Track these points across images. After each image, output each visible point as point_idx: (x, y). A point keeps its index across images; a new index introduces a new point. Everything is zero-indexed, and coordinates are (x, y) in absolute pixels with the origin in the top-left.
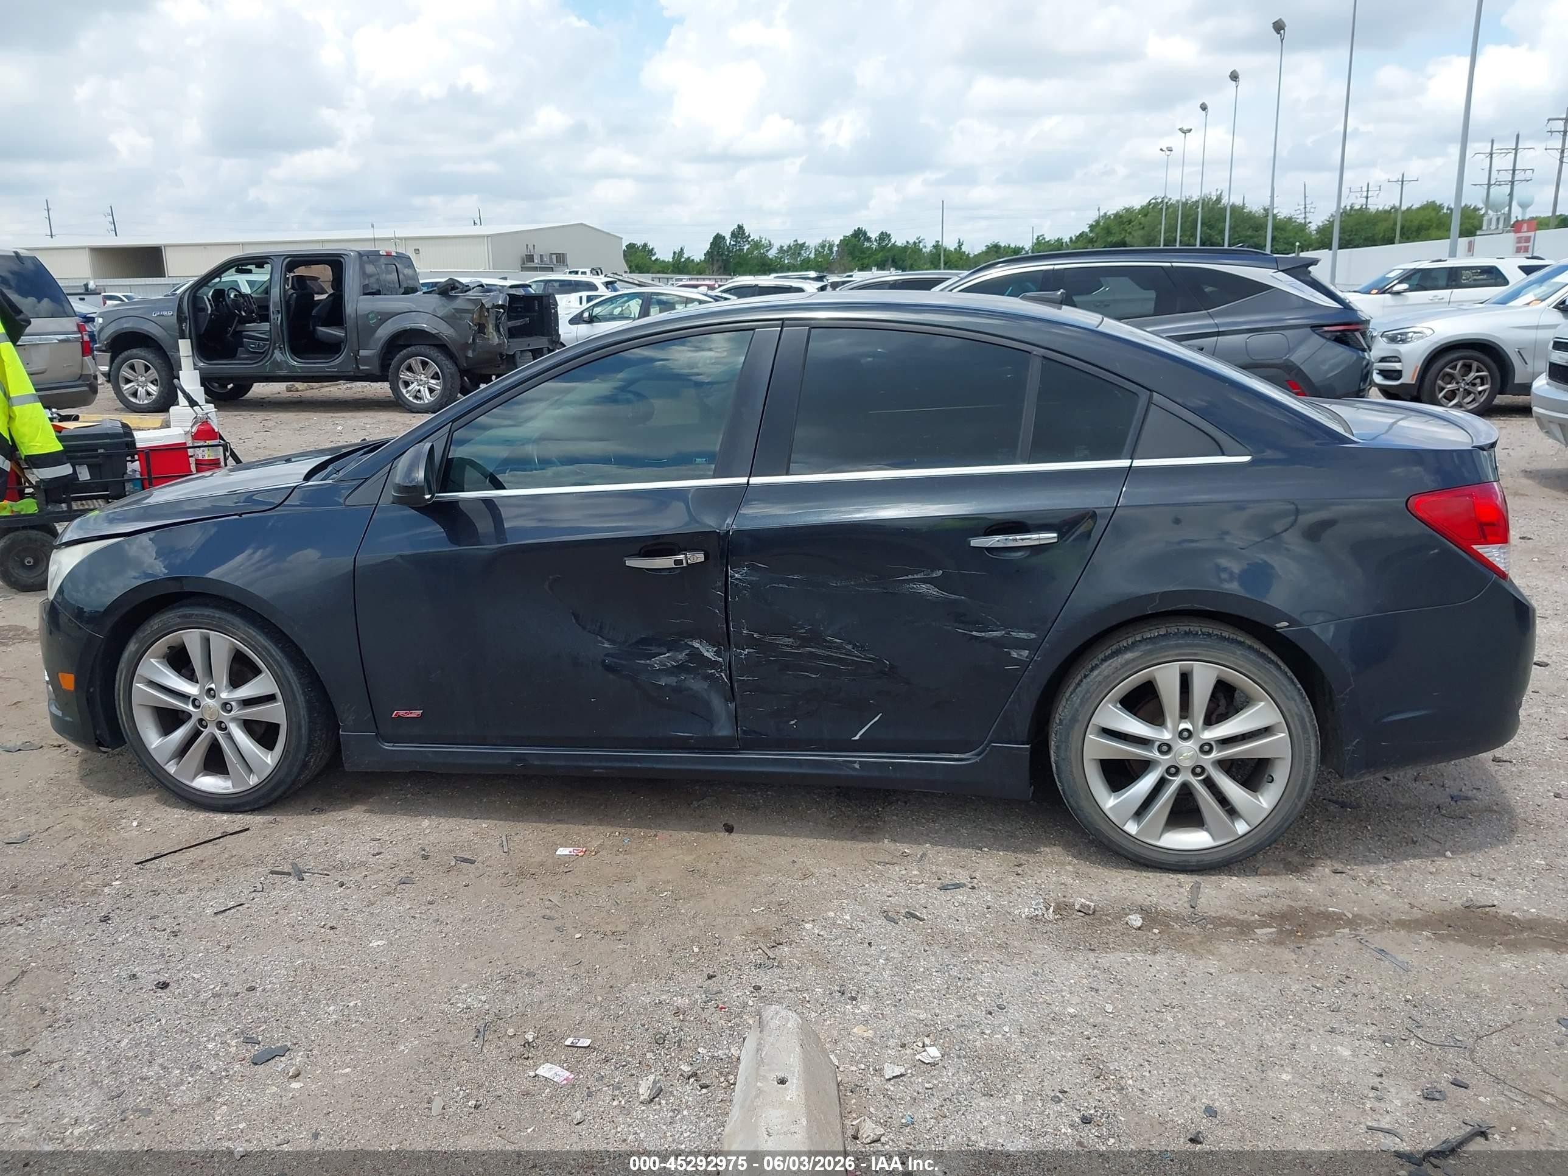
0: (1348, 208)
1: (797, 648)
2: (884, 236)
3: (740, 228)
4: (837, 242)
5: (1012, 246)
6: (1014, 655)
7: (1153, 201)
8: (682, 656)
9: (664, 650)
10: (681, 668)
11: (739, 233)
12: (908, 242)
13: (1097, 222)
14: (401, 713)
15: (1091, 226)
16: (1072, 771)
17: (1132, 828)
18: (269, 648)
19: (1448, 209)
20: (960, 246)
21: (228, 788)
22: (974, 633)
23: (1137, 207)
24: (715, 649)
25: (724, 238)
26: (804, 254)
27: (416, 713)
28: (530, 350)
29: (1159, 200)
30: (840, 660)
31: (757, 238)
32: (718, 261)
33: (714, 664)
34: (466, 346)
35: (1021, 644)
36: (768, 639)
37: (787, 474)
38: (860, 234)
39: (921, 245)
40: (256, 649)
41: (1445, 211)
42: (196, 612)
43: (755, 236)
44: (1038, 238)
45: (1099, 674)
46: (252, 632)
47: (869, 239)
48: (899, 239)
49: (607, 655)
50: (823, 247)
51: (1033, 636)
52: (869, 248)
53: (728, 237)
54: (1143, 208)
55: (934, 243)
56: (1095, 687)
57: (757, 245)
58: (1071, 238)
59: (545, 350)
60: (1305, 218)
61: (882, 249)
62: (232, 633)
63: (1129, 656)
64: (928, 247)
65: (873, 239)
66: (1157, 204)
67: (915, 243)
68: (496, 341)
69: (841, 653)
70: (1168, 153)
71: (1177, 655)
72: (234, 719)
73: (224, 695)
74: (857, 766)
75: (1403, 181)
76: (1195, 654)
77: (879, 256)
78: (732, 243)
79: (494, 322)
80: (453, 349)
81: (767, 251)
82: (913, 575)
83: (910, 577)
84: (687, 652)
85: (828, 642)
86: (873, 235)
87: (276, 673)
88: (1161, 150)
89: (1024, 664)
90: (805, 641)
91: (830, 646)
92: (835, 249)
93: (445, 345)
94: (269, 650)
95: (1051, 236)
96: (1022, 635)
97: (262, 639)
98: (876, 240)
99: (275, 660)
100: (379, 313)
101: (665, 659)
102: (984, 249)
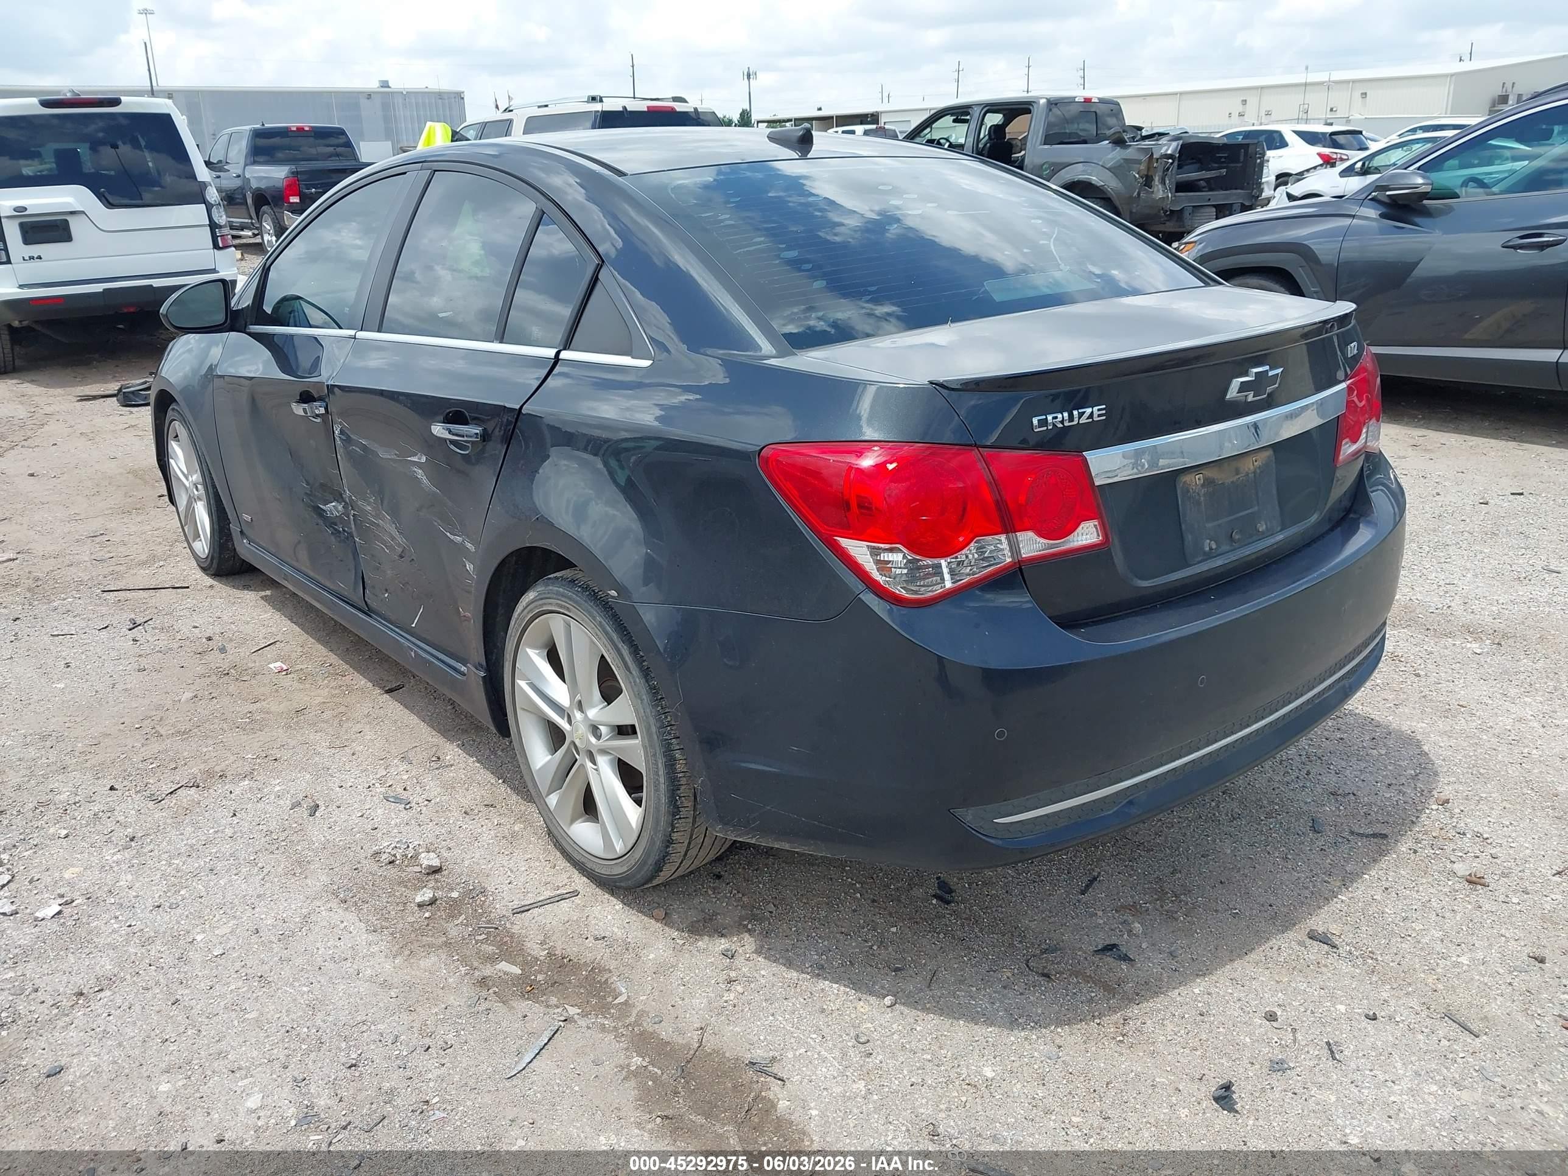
1: (375, 518)
6: (468, 567)
14: (245, 516)
22: (448, 534)
28: (1214, 206)
34: (1131, 200)
35: (470, 557)
36: (359, 503)
51: (474, 549)
59: (1237, 207)
68: (1160, 195)
74: (413, 654)
79: (1161, 174)
80: (1117, 203)
82: (413, 456)
83: (412, 459)
85: (385, 517)
89: (472, 580)
93: (1109, 199)
96: (469, 545)
100: (1053, 164)
101: (333, 507)
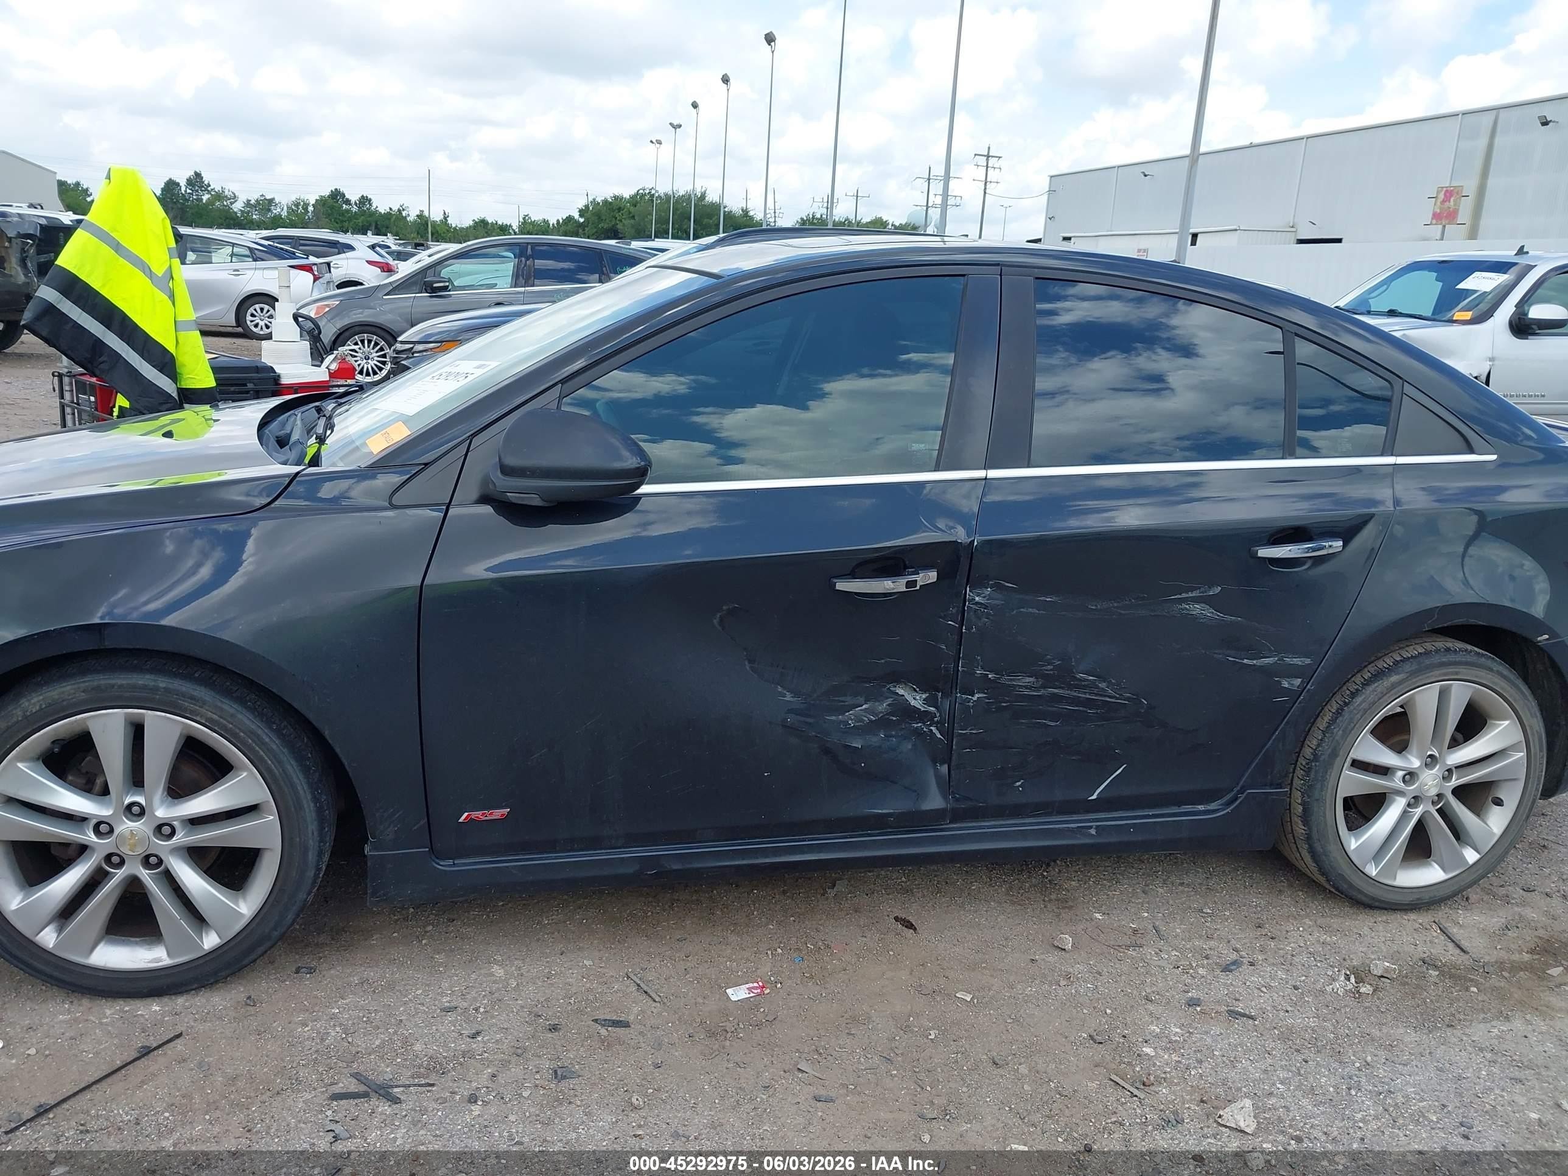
0: (811, 216)
1: (1037, 689)
2: (364, 200)
3: (198, 175)
4: (313, 202)
5: (500, 223)
6: (1285, 684)
7: (641, 191)
8: (883, 707)
9: (861, 699)
10: (882, 723)
11: (196, 181)
12: (391, 209)
13: (587, 207)
14: (477, 814)
15: (581, 211)
16: (1324, 813)
17: (1372, 871)
18: (260, 732)
19: (892, 225)
20: (445, 218)
21: (159, 960)
22: (1245, 661)
23: (626, 195)
24: (924, 696)
25: (178, 184)
26: (276, 211)
27: (498, 813)
29: (647, 191)
30: (1089, 703)
31: (218, 188)
32: (172, 208)
33: (923, 716)
35: (1292, 672)
36: (1005, 680)
37: (1029, 465)
38: (337, 195)
39: (404, 214)
40: (236, 735)
41: (890, 227)
42: (120, 682)
43: (216, 186)
44: (524, 219)
45: (1364, 701)
46: (229, 707)
47: (348, 202)
48: (382, 205)
49: (790, 711)
50: (297, 205)
51: (1308, 661)
52: (348, 211)
53: (183, 183)
54: (632, 197)
55: (418, 213)
56: (1359, 716)
57: (219, 196)
58: (558, 221)
60: (775, 222)
61: (363, 213)
62: (192, 712)
63: (1394, 678)
64: (412, 215)
65: (353, 202)
66: (643, 195)
67: (399, 210)
69: (1090, 694)
70: (658, 145)
71: (1440, 675)
72: (177, 850)
73: (162, 812)
74: (1093, 832)
75: (857, 197)
76: (1457, 673)
77: (360, 221)
78: (188, 191)
81: (232, 203)
82: (1187, 592)
83: (1184, 595)
84: (890, 701)
85: (1080, 680)
86: (353, 196)
87: (270, 771)
88: (651, 142)
89: (1295, 695)
90: (1048, 680)
91: (1080, 686)
92: (311, 208)
94: (258, 737)
95: (536, 217)
96: (1297, 661)
97: (246, 720)
98: (356, 203)
99: (269, 750)
101: (863, 711)
102: (471, 223)
